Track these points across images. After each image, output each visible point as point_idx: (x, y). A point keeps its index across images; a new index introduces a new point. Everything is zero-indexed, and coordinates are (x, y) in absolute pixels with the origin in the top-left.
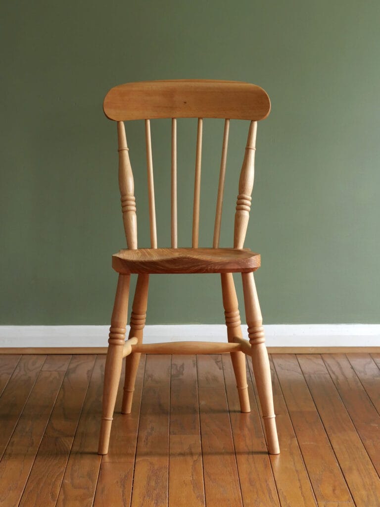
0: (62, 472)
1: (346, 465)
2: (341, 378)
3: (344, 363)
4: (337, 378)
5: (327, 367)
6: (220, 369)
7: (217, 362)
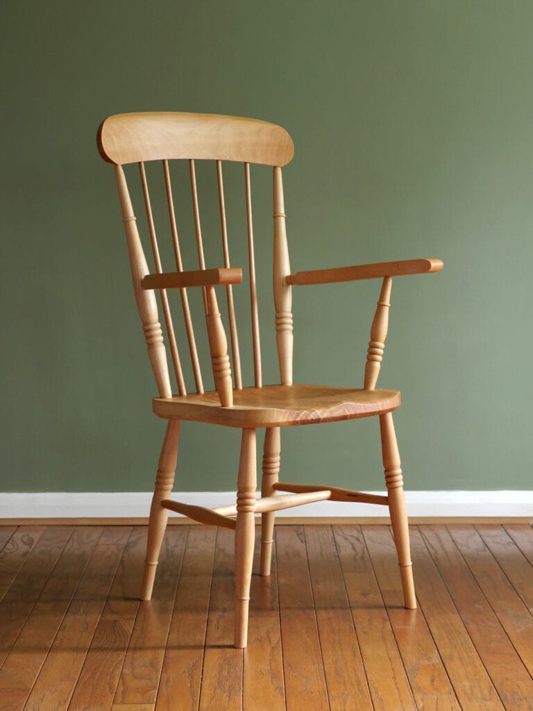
0: (121, 661)
1: (446, 652)
2: (441, 552)
3: (444, 535)
4: (436, 553)
5: (425, 539)
6: (302, 542)
7: (298, 535)
